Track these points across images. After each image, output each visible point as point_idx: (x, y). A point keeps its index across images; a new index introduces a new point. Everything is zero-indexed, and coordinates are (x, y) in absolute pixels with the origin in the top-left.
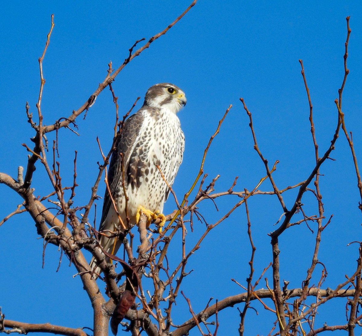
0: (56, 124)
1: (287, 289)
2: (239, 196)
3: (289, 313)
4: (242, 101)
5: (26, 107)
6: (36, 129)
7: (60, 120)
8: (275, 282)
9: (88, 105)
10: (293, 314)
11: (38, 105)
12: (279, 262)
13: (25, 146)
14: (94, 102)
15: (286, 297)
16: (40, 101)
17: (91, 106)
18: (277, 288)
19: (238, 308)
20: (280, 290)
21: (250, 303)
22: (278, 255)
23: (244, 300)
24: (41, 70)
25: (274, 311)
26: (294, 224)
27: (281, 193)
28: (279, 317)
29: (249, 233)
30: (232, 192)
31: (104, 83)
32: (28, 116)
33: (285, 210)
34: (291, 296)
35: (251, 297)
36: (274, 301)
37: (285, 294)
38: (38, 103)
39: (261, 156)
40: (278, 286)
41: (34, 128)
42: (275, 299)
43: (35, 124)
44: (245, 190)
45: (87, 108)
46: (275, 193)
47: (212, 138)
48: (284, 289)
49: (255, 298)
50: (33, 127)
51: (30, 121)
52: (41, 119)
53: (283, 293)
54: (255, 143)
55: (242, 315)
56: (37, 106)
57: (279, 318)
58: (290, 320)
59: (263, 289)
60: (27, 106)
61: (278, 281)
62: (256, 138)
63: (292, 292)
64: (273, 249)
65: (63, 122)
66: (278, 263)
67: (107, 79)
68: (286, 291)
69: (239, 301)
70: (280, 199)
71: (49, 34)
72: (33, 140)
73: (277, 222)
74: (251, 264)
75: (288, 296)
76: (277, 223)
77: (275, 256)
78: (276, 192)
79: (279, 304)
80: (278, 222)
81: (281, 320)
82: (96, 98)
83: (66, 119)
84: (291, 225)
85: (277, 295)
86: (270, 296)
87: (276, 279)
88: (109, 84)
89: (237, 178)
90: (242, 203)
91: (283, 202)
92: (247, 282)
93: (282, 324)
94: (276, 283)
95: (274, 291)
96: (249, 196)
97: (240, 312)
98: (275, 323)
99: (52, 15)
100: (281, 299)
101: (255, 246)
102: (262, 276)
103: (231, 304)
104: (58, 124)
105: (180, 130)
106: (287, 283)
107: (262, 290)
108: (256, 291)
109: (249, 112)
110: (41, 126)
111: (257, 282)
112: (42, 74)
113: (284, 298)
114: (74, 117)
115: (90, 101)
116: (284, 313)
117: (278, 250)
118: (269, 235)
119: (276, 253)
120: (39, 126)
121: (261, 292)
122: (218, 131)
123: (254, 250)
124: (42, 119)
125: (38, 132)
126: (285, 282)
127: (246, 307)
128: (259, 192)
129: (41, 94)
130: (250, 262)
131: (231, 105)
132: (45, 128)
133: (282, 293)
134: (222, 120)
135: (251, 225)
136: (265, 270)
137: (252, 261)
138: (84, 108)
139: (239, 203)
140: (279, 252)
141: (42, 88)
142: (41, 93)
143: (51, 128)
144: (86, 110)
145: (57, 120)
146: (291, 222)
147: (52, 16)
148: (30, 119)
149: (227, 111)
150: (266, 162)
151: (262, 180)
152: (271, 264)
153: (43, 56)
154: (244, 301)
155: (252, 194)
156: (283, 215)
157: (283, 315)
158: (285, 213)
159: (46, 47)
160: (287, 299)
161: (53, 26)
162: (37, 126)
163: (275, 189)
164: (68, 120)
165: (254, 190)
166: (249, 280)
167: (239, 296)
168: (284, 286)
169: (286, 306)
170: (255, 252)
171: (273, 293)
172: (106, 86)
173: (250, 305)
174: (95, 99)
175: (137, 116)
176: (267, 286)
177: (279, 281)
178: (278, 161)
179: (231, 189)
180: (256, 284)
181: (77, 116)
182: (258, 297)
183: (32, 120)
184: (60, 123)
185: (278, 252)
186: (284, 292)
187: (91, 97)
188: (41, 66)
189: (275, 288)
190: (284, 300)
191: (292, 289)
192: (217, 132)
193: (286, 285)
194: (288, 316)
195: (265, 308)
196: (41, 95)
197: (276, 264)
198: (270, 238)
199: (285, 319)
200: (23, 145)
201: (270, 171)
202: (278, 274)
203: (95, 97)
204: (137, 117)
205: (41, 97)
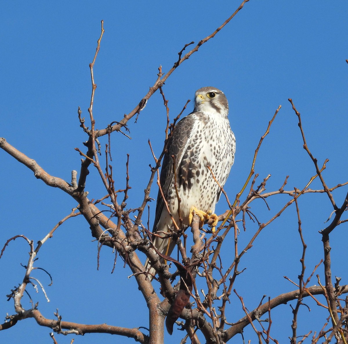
0: (108, 128)
1: (339, 285)
2: (290, 194)
3: (341, 309)
4: (290, 101)
5: (78, 112)
6: (88, 133)
7: (112, 124)
8: (327, 279)
9: (139, 109)
10: (345, 310)
11: (90, 110)
12: (330, 259)
13: (78, 150)
14: (145, 106)
15: (338, 293)
16: (92, 105)
17: (142, 110)
18: (329, 284)
19: (290, 305)
20: (332, 287)
21: (302, 300)
22: (330, 252)
23: (297, 296)
24: (92, 75)
25: (327, 307)
26: (345, 221)
27: (331, 191)
28: (331, 313)
29: (300, 231)
30: (283, 191)
31: (154, 86)
32: (80, 120)
33: (335, 207)
34: (343, 291)
35: (302, 295)
36: (326, 297)
37: (337, 290)
38: (90, 108)
39: (311, 156)
40: (330, 282)
41: (87, 132)
42: (327, 295)
43: (88, 128)
44: (295, 189)
45: (138, 112)
46: (325, 191)
47: (262, 139)
48: (336, 285)
49: (308, 295)
50: (86, 131)
51: (82, 126)
52: (93, 123)
53: (335, 290)
54: (305, 143)
55: (295, 312)
56: (89, 111)
57: (332, 314)
58: (341, 316)
59: (315, 285)
60: (79, 111)
61: (330, 277)
62: (305, 138)
63: (343, 288)
64: (324, 246)
65: (115, 126)
66: (329, 260)
67: (157, 83)
68: (339, 287)
69: (292, 298)
70: (330, 197)
71: (99, 40)
72: (85, 144)
73: (328, 219)
74: (302, 261)
75: (340, 293)
76: (328, 220)
77: (326, 253)
78: (326, 190)
79: (331, 301)
80: (329, 219)
81: (334, 316)
82: (147, 101)
83: (118, 123)
84: (342, 222)
85: (329, 290)
86: (321, 292)
87: (328, 275)
88: (160, 87)
89: (287, 177)
90: (293, 201)
91: (333, 200)
92: (299, 280)
93: (334, 320)
94: (328, 280)
95: (326, 287)
96: (299, 194)
97: (293, 309)
98: (328, 319)
99: (102, 21)
100: (333, 295)
101: (305, 243)
102: (313, 273)
103: (284, 301)
104: (110, 128)
106: (339, 279)
107: (315, 287)
108: (308, 288)
109: (298, 113)
110: (93, 131)
111: (308, 279)
112: (93, 80)
113: (336, 294)
114: (125, 121)
115: (141, 104)
116: (337, 309)
117: (329, 246)
118: (320, 233)
119: (328, 250)
120: (92, 131)
121: (313, 289)
122: (268, 131)
123: (305, 247)
124: (94, 123)
125: (91, 136)
126: (337, 278)
127: (299, 304)
128: (310, 190)
129: (93, 99)
130: (301, 259)
131: (280, 106)
132: (97, 132)
133: (334, 289)
134: (272, 120)
135: (302, 222)
136: (317, 267)
137: (303, 258)
138: (135, 111)
139: (291, 202)
140: (330, 249)
141: (93, 93)
142: (93, 98)
143: (104, 132)
144: (137, 113)
145: (109, 124)
146: (342, 219)
147: (102, 22)
148: (82, 123)
149: (276, 112)
150: (315, 161)
151: (313, 178)
152: (322, 261)
153: (94, 61)
154: (297, 298)
155: (302, 193)
156: (333, 212)
157: (335, 311)
158: (335, 211)
159: (97, 52)
160: (339, 295)
161: (103, 32)
162: (89, 131)
163: (325, 187)
164: (120, 123)
165: (305, 188)
166: (300, 277)
167: (292, 293)
168: (336, 282)
169: (338, 302)
170: (306, 249)
171: (325, 289)
172: (156, 90)
173: (302, 302)
174: (146, 102)
175: (188, 118)
176: (319, 283)
177: (331, 278)
178: (327, 160)
179: (282, 188)
180: (308, 281)
181: (129, 119)
182: (310, 294)
183: (84, 124)
184: (112, 127)
185: (329, 249)
186: (336, 288)
187: (142, 100)
188: (92, 71)
189: (327, 284)
190: (337, 296)
191: (344, 285)
192: (267, 132)
193: (338, 281)
194: (340, 311)
195: (318, 305)
196: (92, 100)
197: (327, 261)
198: (321, 236)
199: (337, 315)
200: (76, 150)
201: (320, 170)
202: (330, 271)
203: (145, 100)
204: (188, 120)
205: (92, 101)
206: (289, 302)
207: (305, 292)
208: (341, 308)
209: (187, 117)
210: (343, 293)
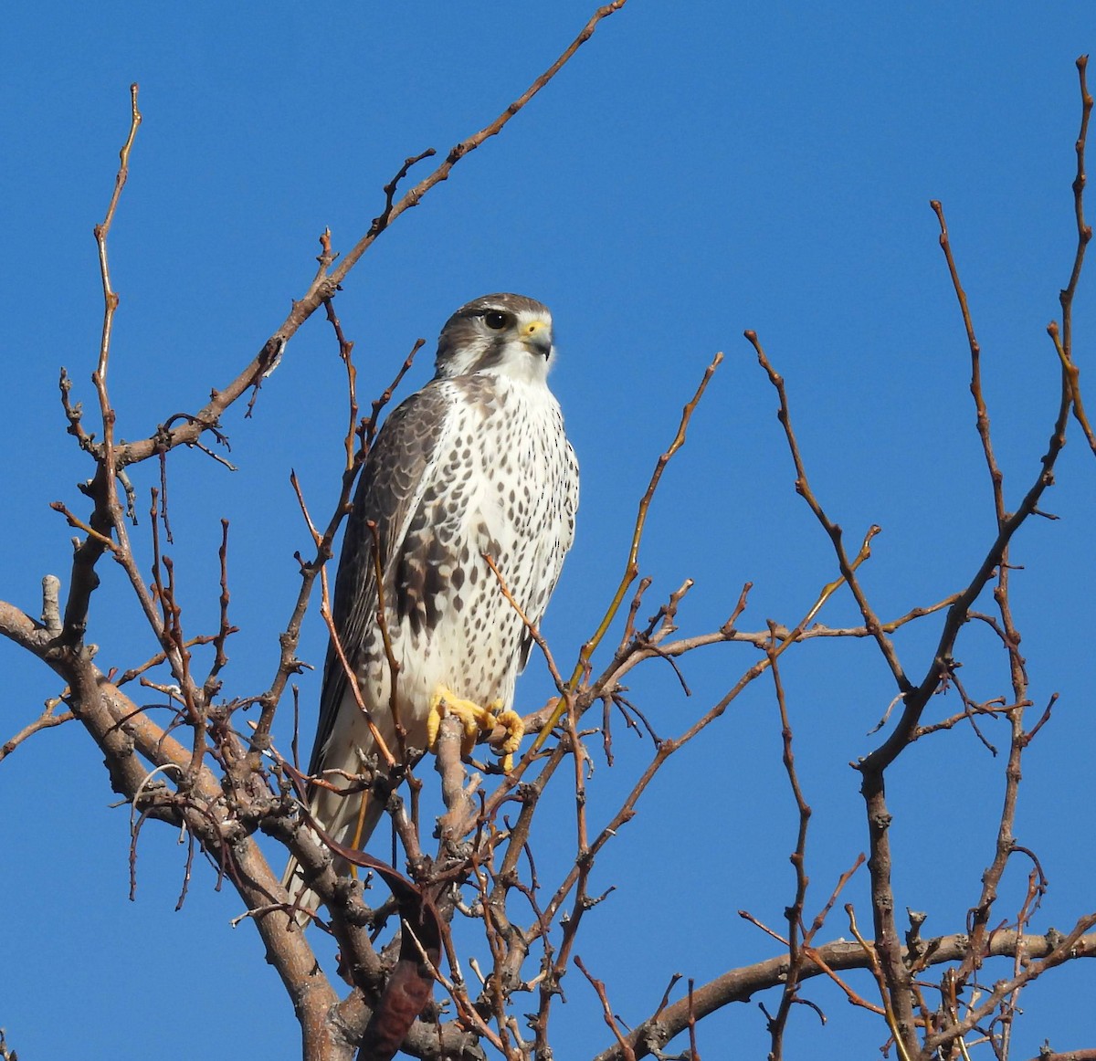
0: (159, 434)
1: (919, 938)
2: (756, 644)
3: (925, 1017)
4: (752, 339)
5: (62, 385)
6: (95, 454)
7: (170, 423)
8: (881, 917)
9: (260, 372)
10: (942, 1018)
11: (97, 377)
12: (889, 851)
13: (60, 509)
14: (278, 362)
15: (917, 962)
16: (104, 363)
17: (268, 374)
18: (888, 935)
19: (761, 1005)
20: (895, 943)
21: (798, 989)
22: (887, 830)
23: (783, 977)
24: (105, 265)
25: (879, 1010)
26: (935, 727)
27: (890, 632)
28: (895, 1027)
29: (788, 762)
30: (734, 632)
31: (308, 298)
32: (68, 412)
33: (904, 684)
34: (933, 957)
35: (800, 970)
36: (877, 977)
37: (914, 955)
38: (99, 372)
39: (821, 517)
40: (889, 928)
41: (89, 451)
42: (879, 971)
43: (92, 437)
44: (771, 626)
45: (255, 381)
46: (870, 632)
47: (662, 463)
48: (910, 937)
49: (820, 971)
50: (86, 448)
51: (73, 430)
52: (108, 420)
53: (907, 952)
54: (800, 474)
55: (776, 1027)
56: (94, 380)
57: (896, 1031)
58: (927, 1037)
59: (842, 940)
60: (63, 382)
61: (888, 912)
62: (800, 458)
63: (934, 946)
64: (869, 812)
65: (180, 429)
66: (886, 855)
67: (318, 285)
68: (918, 943)
69: (766, 982)
70: (886, 651)
71: (124, 148)
72: (86, 490)
73: (879, 723)
74: (796, 862)
75: (924, 961)
76: (880, 726)
77: (877, 832)
78: (872, 628)
79: (894, 988)
80: (883, 723)
81: (904, 1039)
82: (283, 346)
83: (191, 419)
84: (925, 732)
85: (886, 955)
86: (863, 962)
87: (881, 906)
88: (325, 299)
89: (747, 588)
90: (765, 667)
91: (895, 658)
92: (788, 921)
93: (904, 1051)
94: (883, 921)
95: (876, 946)
96: (786, 643)
97: (768, 1016)
98: (885, 1050)
99: (132, 86)
100: (901, 969)
101: (807, 803)
102: (833, 898)
103: (742, 991)
104: (165, 436)
105: (562, 441)
106: (919, 918)
107: (841, 945)
108: (820, 948)
109: (776, 376)
110: (110, 445)
111: (817, 918)
112: (106, 278)
113: (911, 967)
114: (215, 411)
115: (266, 357)
116: (912, 1016)
117: (884, 812)
118: (853, 767)
119: (880, 822)
120: (105, 445)
121: (836, 950)
122: (681, 438)
123: (805, 815)
124: (111, 422)
125: (102, 463)
126: (912, 914)
127: (788, 1000)
128: (821, 629)
129: (107, 341)
130: (795, 855)
131: (720, 355)
132: (123, 448)
133: (904, 951)
134: (694, 402)
135: (793, 735)
136: (844, 878)
137: (800, 849)
138: (246, 379)
139: (758, 668)
140: (889, 820)
141: (109, 321)
142: (107, 337)
143: (144, 448)
144: (253, 387)
145: (162, 425)
146: (925, 721)
147: (132, 90)
148: (75, 421)
149: (708, 375)
150: (835, 534)
151: (830, 591)
152: (862, 859)
153: (109, 217)
154: (781, 982)
155: (796, 636)
156: (897, 699)
157: (908, 1022)
158: (903, 694)
159: (118, 189)
160: (920, 970)
161: (136, 121)
162: (97, 446)
163: (867, 618)
164: (197, 420)
165: (803, 622)
166: (793, 914)
167: (765, 965)
168: (909, 928)
169: (914, 992)
170: (810, 822)
171: (873, 951)
172: (315, 309)
173: (799, 995)
174: (282, 350)
175: (426, 398)
176: (852, 931)
177: (893, 913)
178: (875, 529)
179: (731, 623)
180: (817, 925)
181: (225, 406)
182: (825, 967)
183: (80, 425)
184: (170, 431)
185: (886, 819)
186: (911, 946)
187: (268, 344)
188: (103, 251)
189: (879, 936)
190: (912, 973)
191: (934, 938)
192: (678, 442)
193: (916, 925)
194: (923, 1022)
195: (851, 1002)
196: (106, 344)
197: (879, 860)
198: (859, 777)
199: (915, 1036)
200: (55, 509)
201: (850, 563)
202: (890, 892)
203: (280, 343)
204: (426, 404)
205: (106, 349)
206: (757, 997)
207: (807, 962)
208: (927, 1010)
209: (421, 392)
210: (933, 962)
